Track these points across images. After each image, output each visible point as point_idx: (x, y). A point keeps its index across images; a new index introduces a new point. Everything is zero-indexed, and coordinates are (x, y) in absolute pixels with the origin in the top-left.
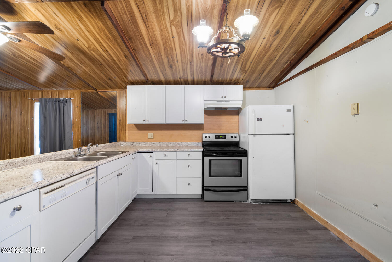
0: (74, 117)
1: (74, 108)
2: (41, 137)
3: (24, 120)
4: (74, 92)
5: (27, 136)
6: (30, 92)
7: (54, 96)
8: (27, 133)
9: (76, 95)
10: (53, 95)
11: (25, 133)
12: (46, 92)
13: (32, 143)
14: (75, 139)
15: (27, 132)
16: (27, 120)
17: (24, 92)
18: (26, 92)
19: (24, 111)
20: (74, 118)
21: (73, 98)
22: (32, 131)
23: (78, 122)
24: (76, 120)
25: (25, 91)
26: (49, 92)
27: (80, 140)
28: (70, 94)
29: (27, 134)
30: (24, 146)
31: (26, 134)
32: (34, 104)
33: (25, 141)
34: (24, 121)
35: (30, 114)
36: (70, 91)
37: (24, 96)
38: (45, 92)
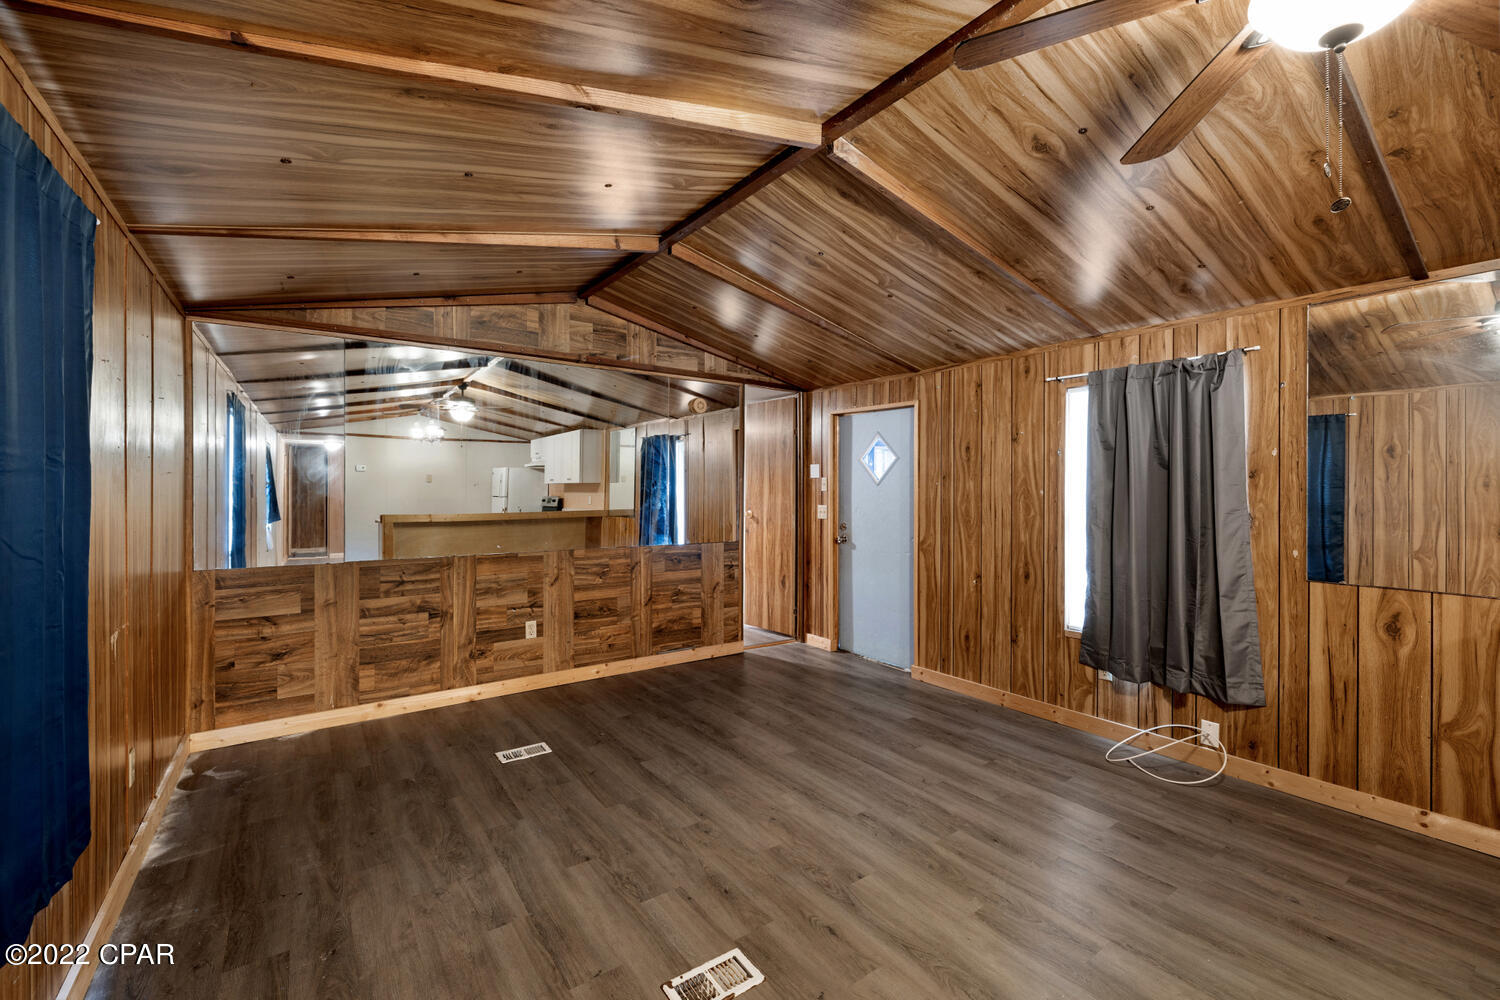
0: (1259, 438)
1: (1263, 392)
2: (1093, 527)
3: (1027, 459)
4: (1260, 315)
5: (1038, 517)
6: (1050, 353)
7: (1152, 352)
8: (1037, 509)
9: (1272, 330)
10: (1144, 350)
11: (1027, 509)
12: (1113, 343)
13: (1056, 548)
14: (1266, 547)
15: (1037, 503)
16: (1037, 460)
17: (1027, 358)
18: (1034, 355)
19: (1026, 425)
20: (1259, 444)
21: (1258, 347)
22: (1056, 502)
23: (1285, 461)
24: (1275, 453)
25: (1031, 351)
26: (1128, 340)
27: (1296, 553)
28: (1236, 328)
29: (1035, 511)
30: (1026, 557)
31: (1032, 513)
32: (1064, 395)
33: (1031, 539)
34: (1026, 465)
35: (1049, 435)
36: (1239, 314)
37: (1027, 371)
38: (1109, 341)
